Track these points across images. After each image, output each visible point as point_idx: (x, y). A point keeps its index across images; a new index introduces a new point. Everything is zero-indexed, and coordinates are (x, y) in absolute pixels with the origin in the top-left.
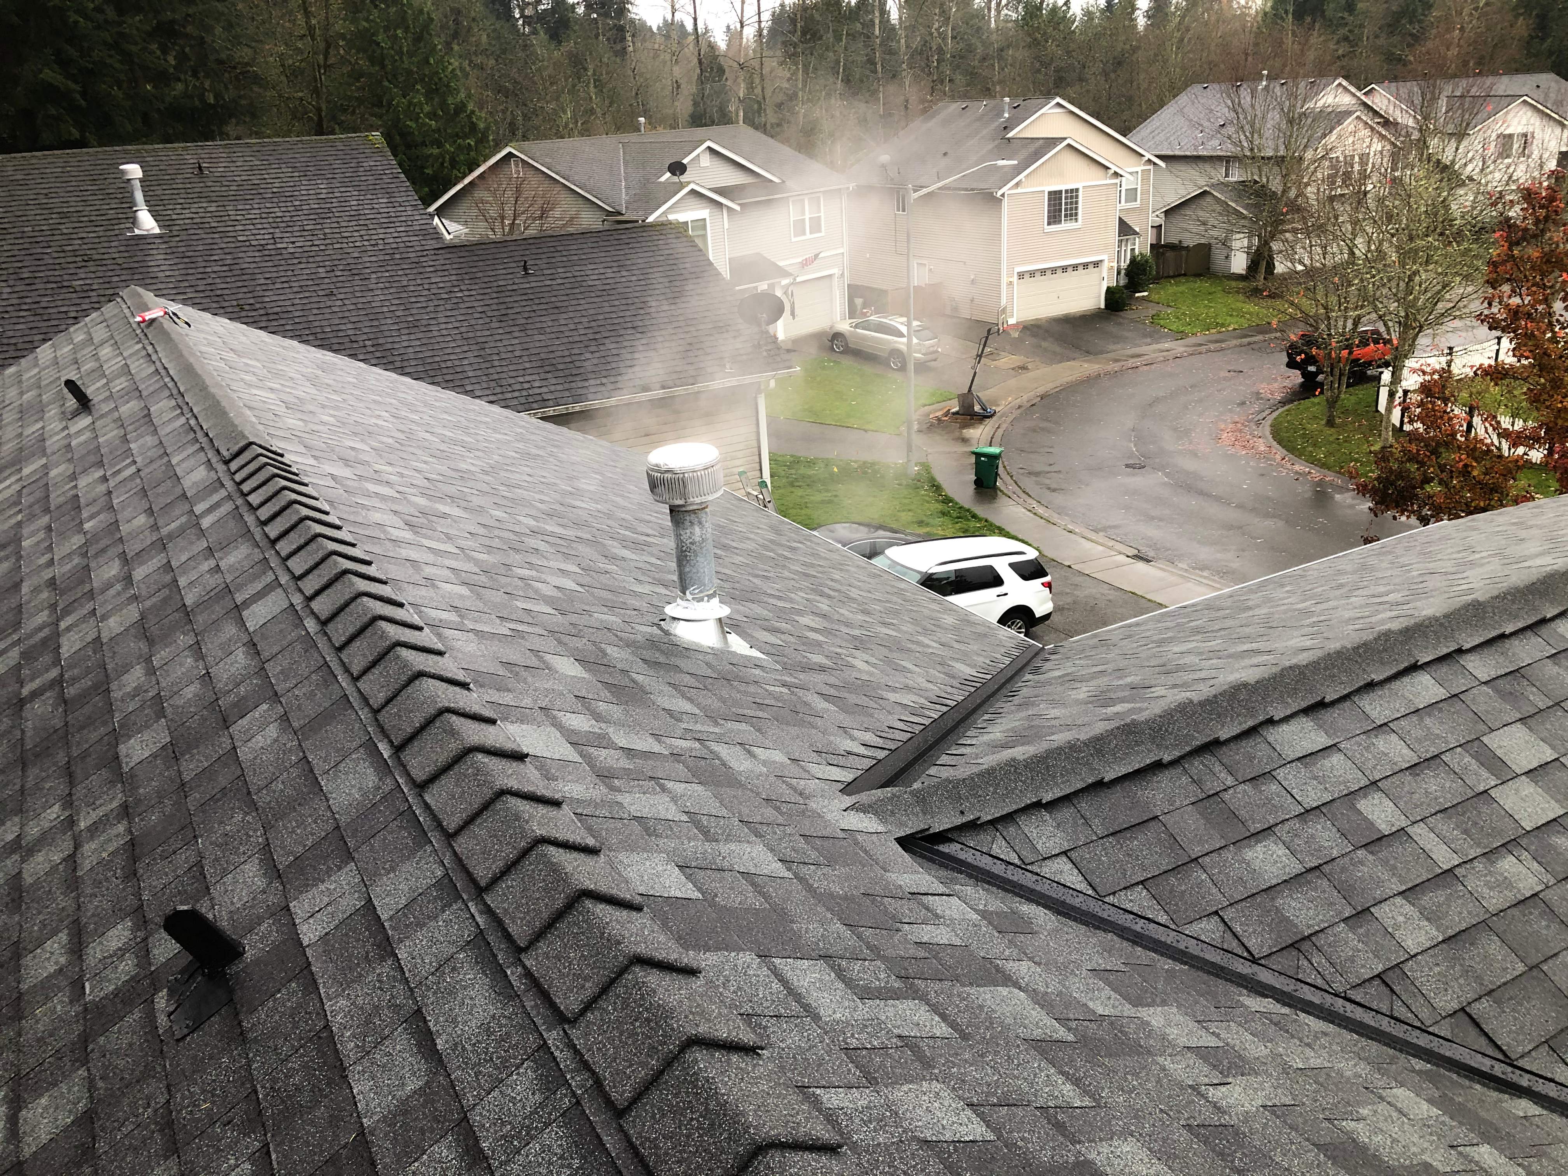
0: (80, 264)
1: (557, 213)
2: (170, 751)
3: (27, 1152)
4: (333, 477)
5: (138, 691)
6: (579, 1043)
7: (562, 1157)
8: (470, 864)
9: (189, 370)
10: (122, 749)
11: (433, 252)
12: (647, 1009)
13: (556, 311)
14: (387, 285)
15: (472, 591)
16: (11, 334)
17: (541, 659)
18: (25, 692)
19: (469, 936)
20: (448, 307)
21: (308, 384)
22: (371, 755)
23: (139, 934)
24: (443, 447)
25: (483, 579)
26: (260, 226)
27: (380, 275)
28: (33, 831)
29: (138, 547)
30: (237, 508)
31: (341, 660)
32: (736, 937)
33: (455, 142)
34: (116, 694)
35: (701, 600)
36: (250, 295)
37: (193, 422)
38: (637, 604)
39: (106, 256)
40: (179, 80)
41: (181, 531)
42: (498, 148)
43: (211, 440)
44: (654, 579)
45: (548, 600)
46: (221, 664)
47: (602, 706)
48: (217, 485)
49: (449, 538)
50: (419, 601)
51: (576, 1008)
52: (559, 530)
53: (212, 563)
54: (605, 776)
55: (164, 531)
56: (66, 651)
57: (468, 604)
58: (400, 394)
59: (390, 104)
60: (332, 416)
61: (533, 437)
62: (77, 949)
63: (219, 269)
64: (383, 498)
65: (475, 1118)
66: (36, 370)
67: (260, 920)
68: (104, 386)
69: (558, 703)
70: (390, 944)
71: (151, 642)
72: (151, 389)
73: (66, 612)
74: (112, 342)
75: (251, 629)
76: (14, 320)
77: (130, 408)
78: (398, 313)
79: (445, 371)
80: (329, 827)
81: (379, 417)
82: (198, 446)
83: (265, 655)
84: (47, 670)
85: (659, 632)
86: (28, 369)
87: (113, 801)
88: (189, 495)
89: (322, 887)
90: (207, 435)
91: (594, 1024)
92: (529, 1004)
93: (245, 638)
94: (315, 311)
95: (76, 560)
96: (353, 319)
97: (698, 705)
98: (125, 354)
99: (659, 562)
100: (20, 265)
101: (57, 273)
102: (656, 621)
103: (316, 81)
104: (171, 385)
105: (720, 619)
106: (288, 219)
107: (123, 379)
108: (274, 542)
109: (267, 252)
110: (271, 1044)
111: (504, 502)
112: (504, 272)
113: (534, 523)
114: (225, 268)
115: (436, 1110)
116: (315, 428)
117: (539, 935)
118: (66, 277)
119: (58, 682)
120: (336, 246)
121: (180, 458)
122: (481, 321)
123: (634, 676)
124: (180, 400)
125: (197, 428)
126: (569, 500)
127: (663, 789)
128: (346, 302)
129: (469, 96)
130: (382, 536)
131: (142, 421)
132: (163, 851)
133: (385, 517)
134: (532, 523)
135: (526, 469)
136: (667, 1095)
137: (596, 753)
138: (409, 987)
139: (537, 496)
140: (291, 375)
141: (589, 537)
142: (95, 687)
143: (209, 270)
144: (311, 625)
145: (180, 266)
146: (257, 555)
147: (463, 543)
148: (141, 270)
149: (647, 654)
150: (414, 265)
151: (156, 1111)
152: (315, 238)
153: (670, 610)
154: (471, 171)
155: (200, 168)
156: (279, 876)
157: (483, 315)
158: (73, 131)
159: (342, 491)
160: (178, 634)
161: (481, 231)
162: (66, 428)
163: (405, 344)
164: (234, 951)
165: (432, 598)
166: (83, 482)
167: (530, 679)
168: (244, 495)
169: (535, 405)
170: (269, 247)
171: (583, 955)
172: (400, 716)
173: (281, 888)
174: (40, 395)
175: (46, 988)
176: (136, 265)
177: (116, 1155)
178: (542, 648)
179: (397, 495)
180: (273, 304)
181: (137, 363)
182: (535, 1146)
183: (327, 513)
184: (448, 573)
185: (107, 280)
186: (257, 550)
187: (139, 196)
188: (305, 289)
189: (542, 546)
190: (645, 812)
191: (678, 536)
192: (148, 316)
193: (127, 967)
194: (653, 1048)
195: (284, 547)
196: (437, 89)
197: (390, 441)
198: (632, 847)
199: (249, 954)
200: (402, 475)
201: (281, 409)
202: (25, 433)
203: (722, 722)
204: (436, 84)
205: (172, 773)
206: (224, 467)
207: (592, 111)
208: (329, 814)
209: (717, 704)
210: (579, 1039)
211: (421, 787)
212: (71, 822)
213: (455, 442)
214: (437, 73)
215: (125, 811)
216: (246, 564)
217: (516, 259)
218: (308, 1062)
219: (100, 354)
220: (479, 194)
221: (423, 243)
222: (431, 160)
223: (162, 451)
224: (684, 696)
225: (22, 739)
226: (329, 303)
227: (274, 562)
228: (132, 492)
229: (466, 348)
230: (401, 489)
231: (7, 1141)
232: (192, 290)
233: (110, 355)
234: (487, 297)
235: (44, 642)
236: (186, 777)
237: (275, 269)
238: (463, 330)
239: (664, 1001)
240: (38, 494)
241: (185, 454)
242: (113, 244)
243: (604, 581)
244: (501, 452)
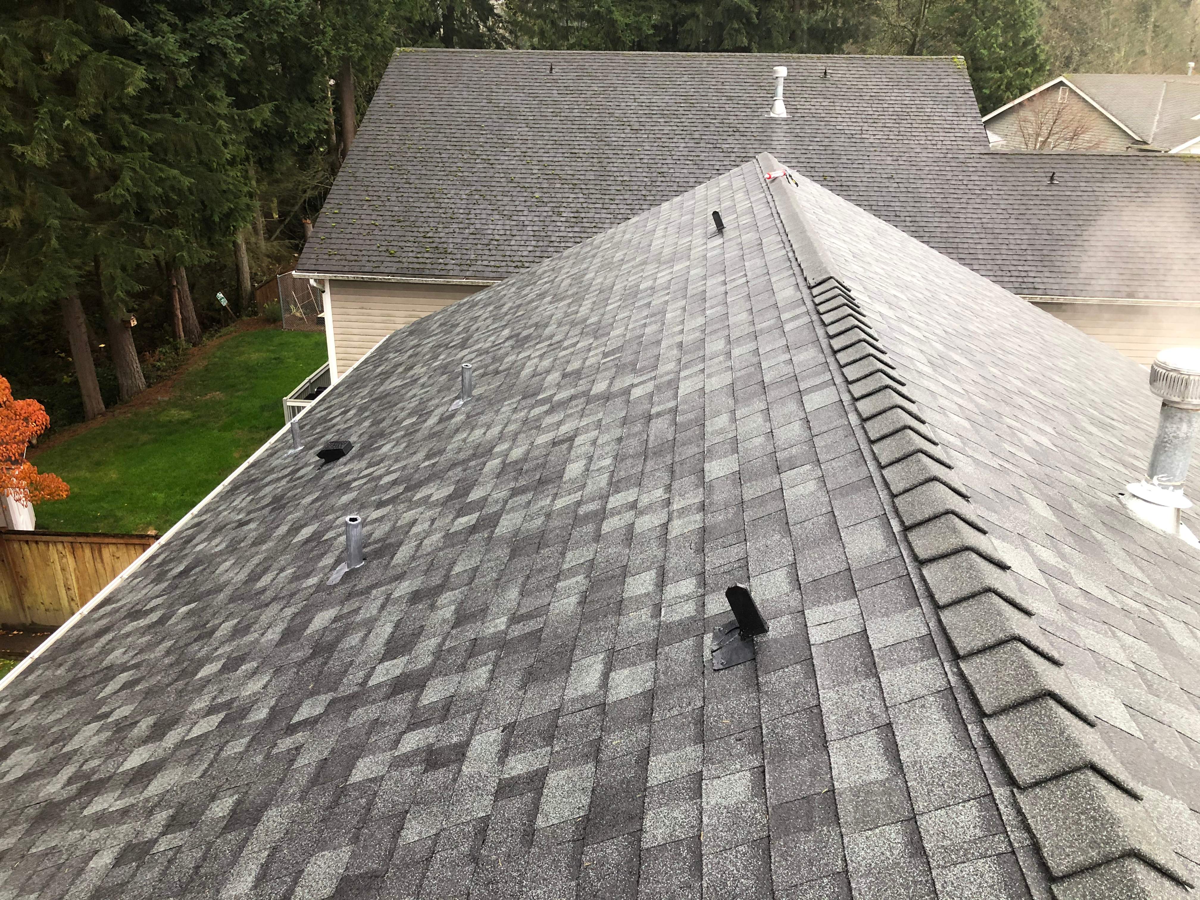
0: (730, 133)
1: (1087, 137)
2: (738, 476)
3: (611, 699)
4: (881, 315)
5: (721, 431)
6: (1026, 809)
7: (991, 887)
8: (953, 635)
9: (795, 217)
10: (707, 467)
11: (978, 156)
12: (1094, 809)
13: (1068, 217)
14: (936, 177)
15: (972, 426)
16: (678, 175)
17: (1020, 494)
18: (653, 411)
19: (940, 687)
20: (978, 201)
21: (868, 242)
22: (883, 525)
23: (699, 590)
24: (957, 309)
25: (980, 419)
26: (854, 120)
27: (932, 168)
28: (645, 500)
29: (738, 334)
30: (812, 322)
31: (872, 451)
32: (1171, 784)
33: (1016, 69)
34: (708, 429)
35: (1165, 487)
36: (834, 170)
37: (791, 254)
38: (1100, 474)
39: (748, 130)
40: (823, 8)
41: (769, 330)
42: (1051, 75)
43: (802, 270)
44: (1116, 457)
45: (1028, 450)
46: (782, 429)
47: (1067, 550)
48: (801, 302)
49: (958, 380)
50: (935, 424)
51: (1029, 780)
52: (1041, 396)
53: (787, 357)
54: (1066, 606)
55: (758, 327)
56: (681, 392)
57: (969, 436)
58: (929, 262)
59: (972, 33)
60: (883, 269)
61: (1025, 316)
62: (661, 584)
63: (818, 147)
64: (914, 338)
65: (922, 821)
66: (693, 202)
67: (781, 614)
68: (734, 219)
69: (1032, 535)
70: (875, 668)
71: (736, 401)
72: (766, 227)
73: (686, 367)
74: (745, 189)
75: (808, 410)
76: (682, 166)
77: (749, 237)
78: (938, 200)
79: (960, 251)
80: (844, 566)
81: (913, 276)
82: (791, 272)
83: (815, 431)
84: (668, 401)
85: (1118, 503)
86: (688, 200)
87: (694, 498)
88: (779, 305)
89: (830, 607)
90: (799, 265)
91: (1042, 799)
92: (983, 759)
93: (803, 415)
94: (876, 189)
95: (698, 334)
96: (902, 199)
97: (1148, 577)
98: (752, 199)
99: (1121, 444)
100: (695, 129)
101: (715, 137)
102: (1116, 493)
103: (920, 13)
104: (780, 225)
105: (1178, 510)
106: (876, 117)
107: (748, 216)
108: (835, 352)
109: (854, 140)
110: (776, 700)
111: (1001, 363)
112: (1033, 179)
113: (1022, 385)
114: (822, 148)
115: (891, 801)
116: (872, 275)
117: (1004, 710)
118: (720, 141)
119: (675, 411)
120: (905, 142)
121: (778, 278)
122: (1001, 216)
123: (1095, 533)
124: (784, 237)
125: (793, 260)
126: (1048, 374)
127: (1114, 635)
128: (900, 185)
129: (1039, 32)
130: (911, 367)
131: (756, 248)
132: (723, 542)
133: (914, 352)
134: (1019, 383)
135: (1018, 340)
136: (1100, 885)
137: (1059, 585)
138: (885, 705)
139: (1026, 365)
140: (858, 233)
141: (1065, 408)
142: (696, 420)
143: (811, 148)
144: (854, 419)
145: (793, 143)
146: (821, 359)
147: (967, 387)
148: (767, 142)
149: (1107, 519)
150: (960, 164)
151: (694, 710)
152: (891, 133)
153: (1132, 488)
154: (1022, 94)
155: (825, 73)
156: (800, 588)
157: (1004, 212)
158: (745, 40)
159: (886, 326)
160: (755, 400)
161: (1017, 144)
162: (706, 243)
163: (936, 224)
164: (760, 627)
165: (943, 424)
166: (710, 282)
167: (1011, 508)
168: (819, 313)
169: (1026, 291)
170: (857, 136)
171: (1040, 741)
172: (912, 505)
173: (800, 597)
174: (693, 219)
175: (638, 601)
176: (765, 138)
177: (664, 726)
178: (1022, 487)
179: (924, 339)
180: (848, 179)
181: (759, 207)
182: (969, 868)
183: (877, 340)
184: (956, 407)
185: (744, 146)
186: (821, 355)
187: (780, 90)
188: (874, 171)
189: (1026, 406)
190: (1097, 648)
191: (1162, 427)
192: (774, 175)
193: (688, 609)
194: (1095, 842)
195: (843, 358)
196: (1014, 25)
197: (920, 296)
198: (1086, 673)
199: (771, 634)
200: (927, 324)
201: (850, 257)
202: (679, 243)
203: (1170, 598)
204: (1015, 20)
205: (737, 493)
206: (808, 291)
207: (1143, 53)
208: (844, 558)
209: (1165, 581)
210: (1025, 805)
211: (921, 563)
212: (668, 503)
213: (966, 308)
214: (1019, 11)
215: (702, 507)
216: (812, 363)
217: (1047, 170)
218: (800, 724)
219: (736, 197)
220: (1022, 113)
221: (973, 147)
222: (991, 83)
223: (766, 271)
224: (1135, 563)
225: (647, 441)
226: (887, 184)
227: (833, 366)
228: (740, 296)
229: (983, 236)
230: (927, 334)
231: (600, 687)
232: (796, 160)
233: (742, 198)
234: (1012, 197)
235: (669, 382)
236: (746, 498)
237: (856, 153)
238: (984, 220)
239: (1113, 811)
240: (681, 285)
241: (782, 276)
242: (755, 122)
243: (1074, 448)
244: (1000, 323)
